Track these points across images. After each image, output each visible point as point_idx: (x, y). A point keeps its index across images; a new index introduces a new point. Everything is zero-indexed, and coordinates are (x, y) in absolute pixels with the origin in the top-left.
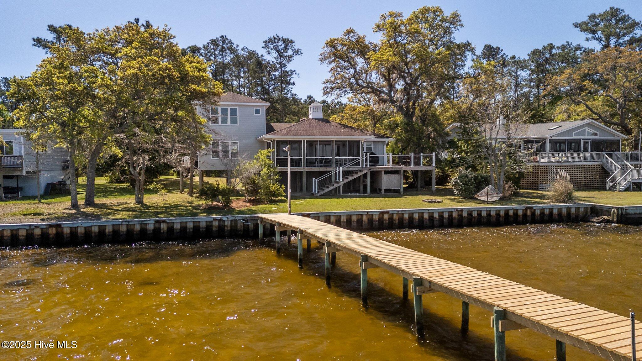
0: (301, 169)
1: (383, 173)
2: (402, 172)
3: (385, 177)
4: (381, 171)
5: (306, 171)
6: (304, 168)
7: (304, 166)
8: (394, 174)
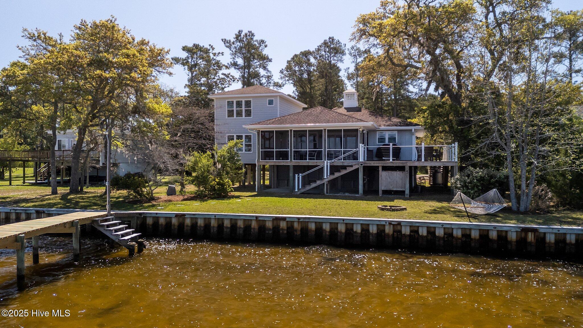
0: (287, 162)
1: (380, 169)
2: (407, 169)
3: (383, 175)
4: (378, 166)
5: (294, 166)
6: (291, 162)
7: (291, 160)
8: (396, 170)
